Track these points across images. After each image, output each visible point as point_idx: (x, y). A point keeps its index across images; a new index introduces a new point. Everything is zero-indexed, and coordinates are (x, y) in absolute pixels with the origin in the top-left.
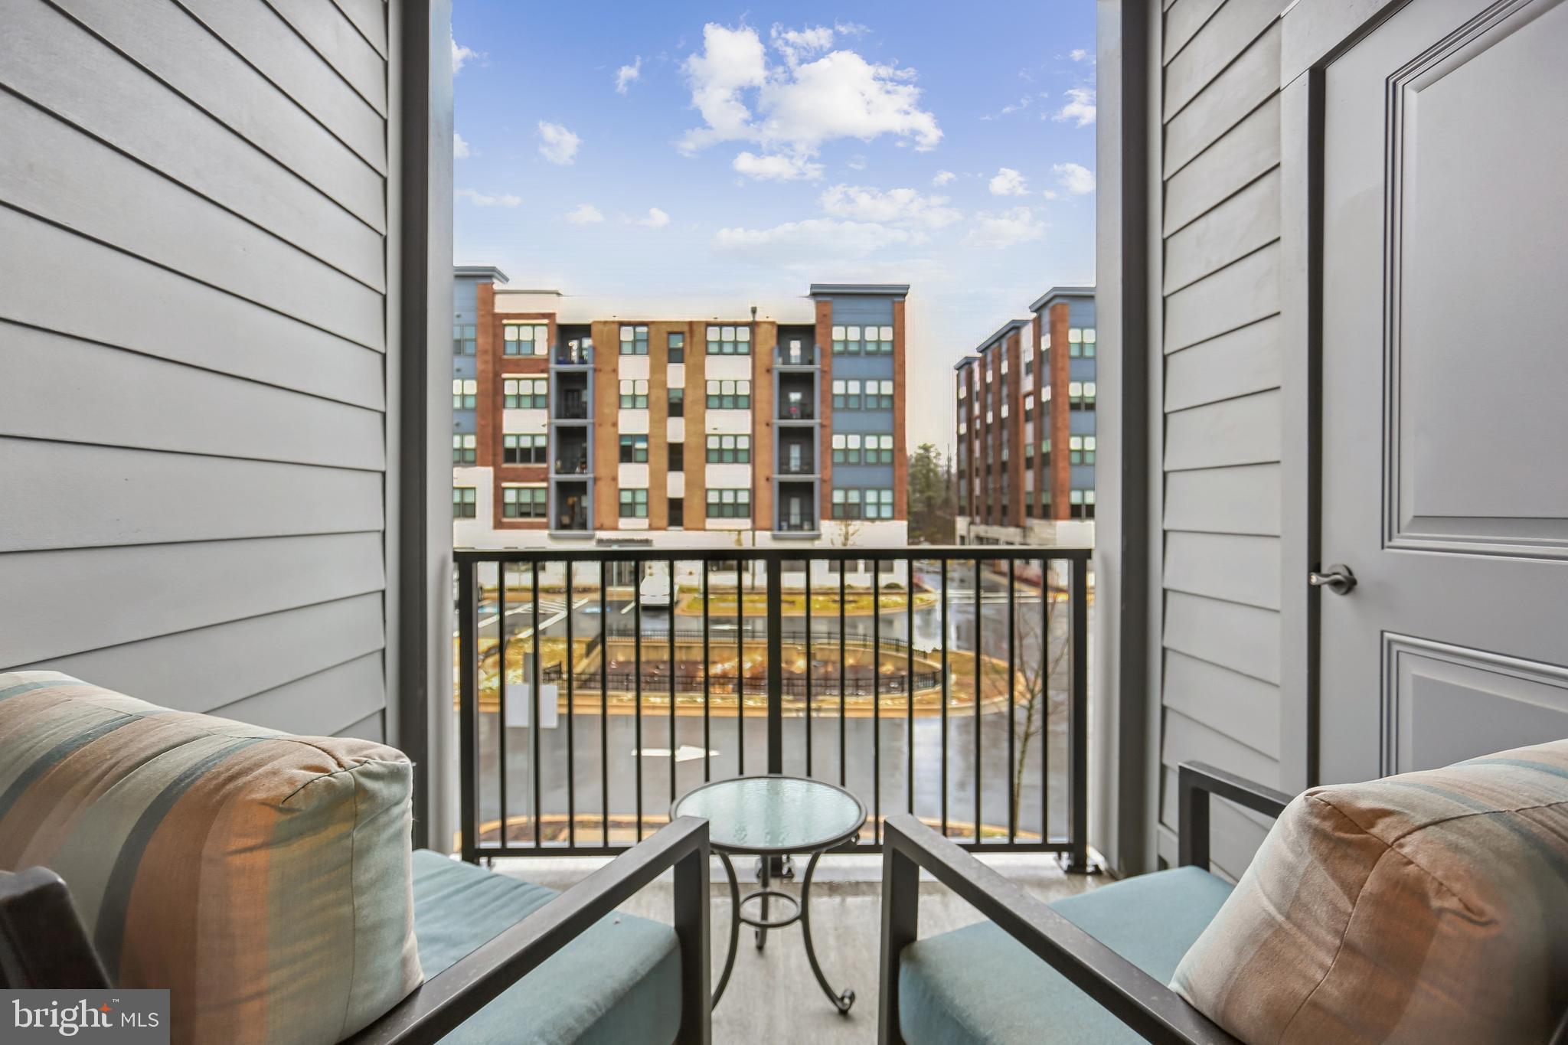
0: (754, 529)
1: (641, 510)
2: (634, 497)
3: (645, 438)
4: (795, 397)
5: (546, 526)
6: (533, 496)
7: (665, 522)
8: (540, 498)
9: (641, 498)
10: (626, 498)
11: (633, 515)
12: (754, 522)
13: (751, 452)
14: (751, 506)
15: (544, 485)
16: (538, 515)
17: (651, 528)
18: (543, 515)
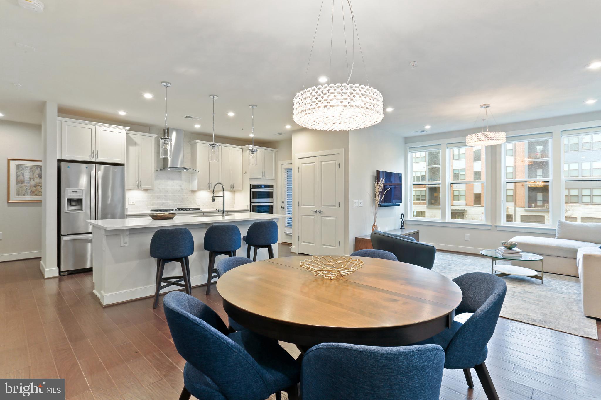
0: (515, 207)
1: (463, 198)
2: (459, 193)
3: (464, 170)
4: (539, 148)
5: (425, 204)
6: (421, 193)
7: (473, 203)
8: (423, 193)
9: (463, 193)
10: (456, 193)
11: (459, 200)
12: (515, 204)
13: (514, 174)
14: (514, 196)
15: (425, 189)
16: (422, 200)
17: (467, 205)
18: (424, 200)
